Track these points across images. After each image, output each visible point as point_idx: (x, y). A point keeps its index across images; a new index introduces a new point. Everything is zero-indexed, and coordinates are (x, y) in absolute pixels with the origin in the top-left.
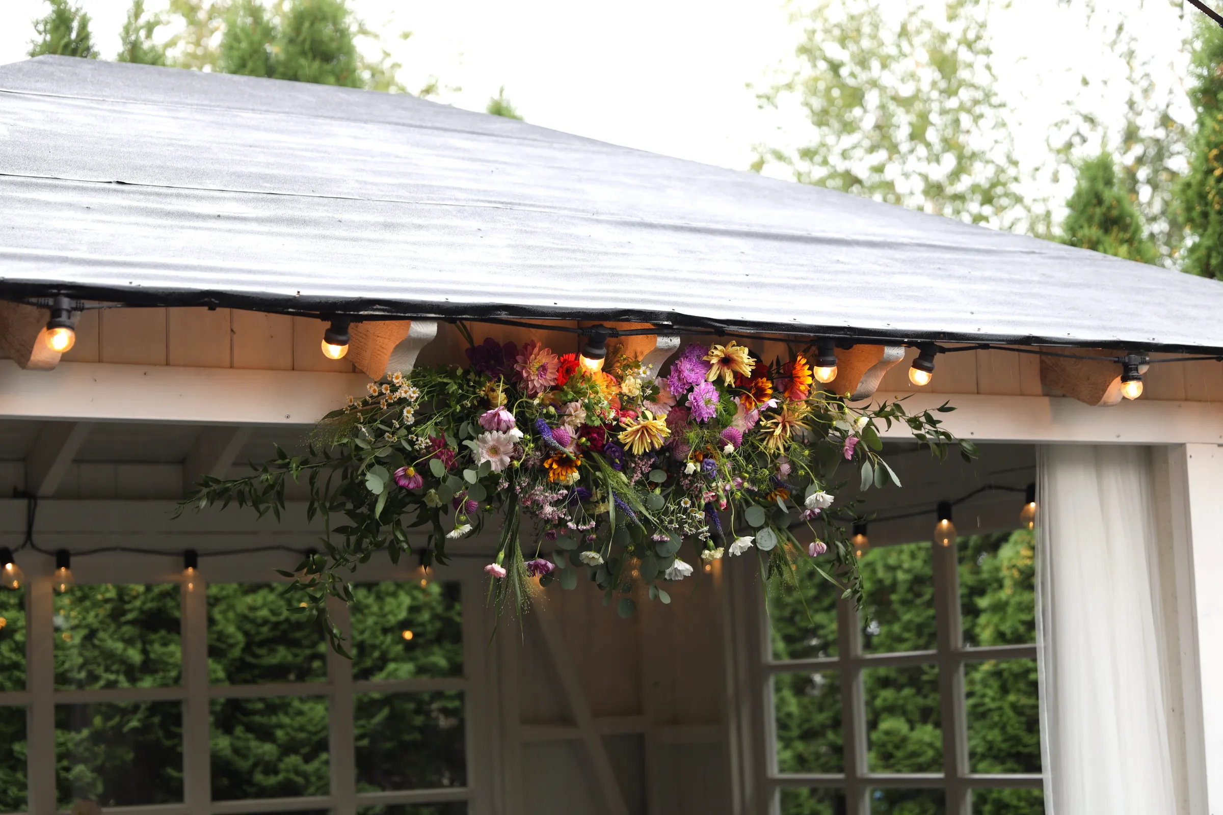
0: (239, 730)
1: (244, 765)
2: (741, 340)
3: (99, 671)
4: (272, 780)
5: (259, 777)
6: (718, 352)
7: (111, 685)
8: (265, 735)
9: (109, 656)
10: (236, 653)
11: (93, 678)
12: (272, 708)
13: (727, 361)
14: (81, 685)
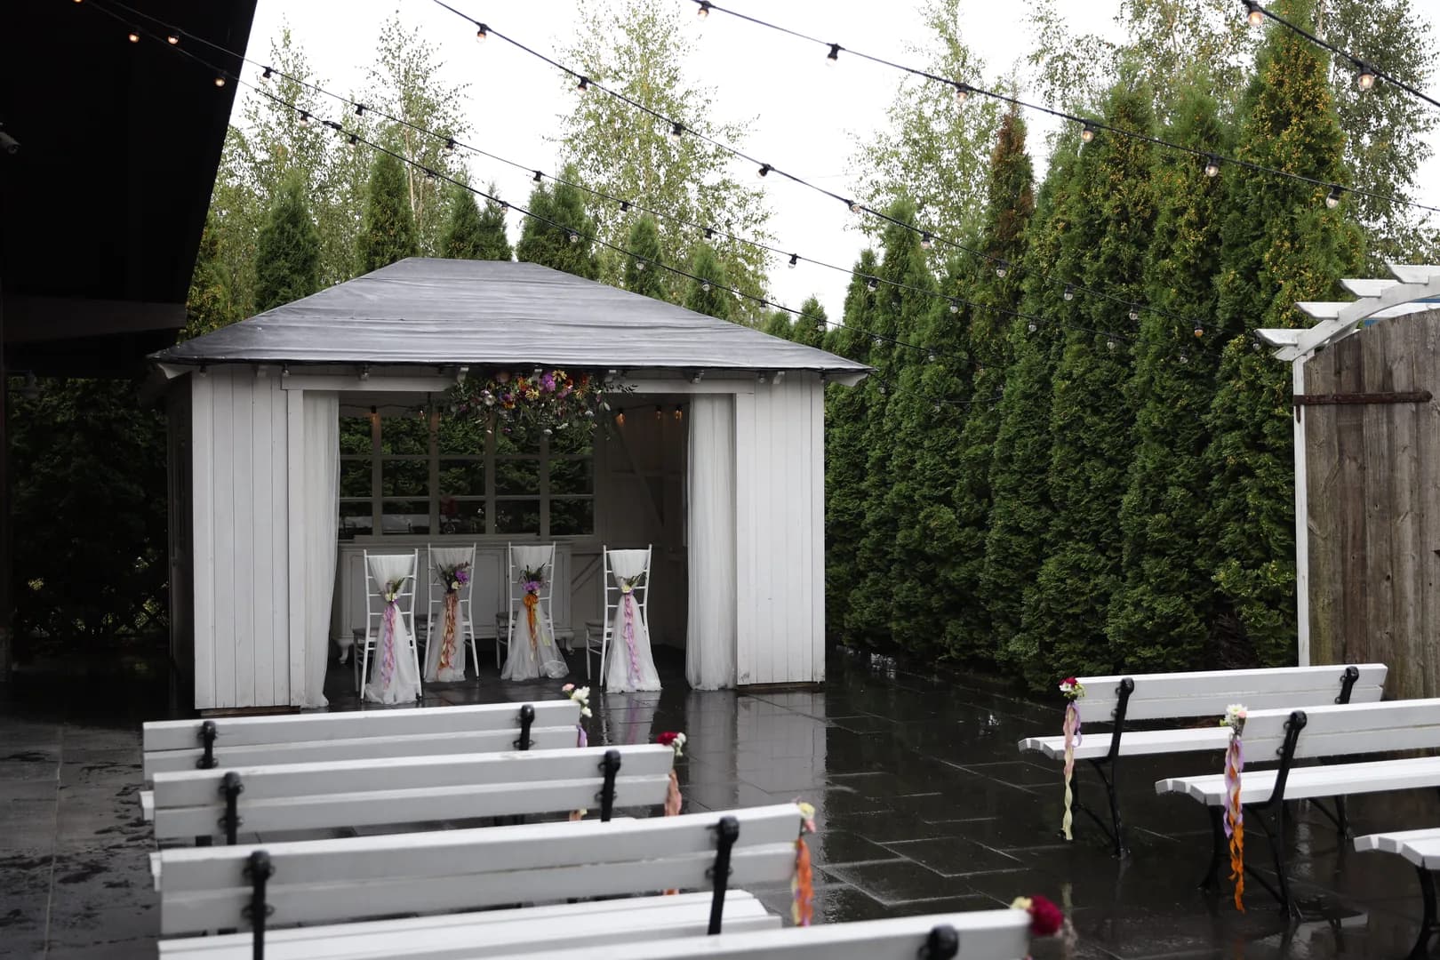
0: (523, 471)
1: (523, 483)
2: (562, 370)
3: (469, 447)
4: (533, 489)
5: (528, 488)
6: (555, 372)
7: (473, 453)
8: (533, 472)
9: (473, 441)
10: (524, 441)
11: (466, 449)
12: (538, 462)
13: (558, 375)
14: (461, 452)
